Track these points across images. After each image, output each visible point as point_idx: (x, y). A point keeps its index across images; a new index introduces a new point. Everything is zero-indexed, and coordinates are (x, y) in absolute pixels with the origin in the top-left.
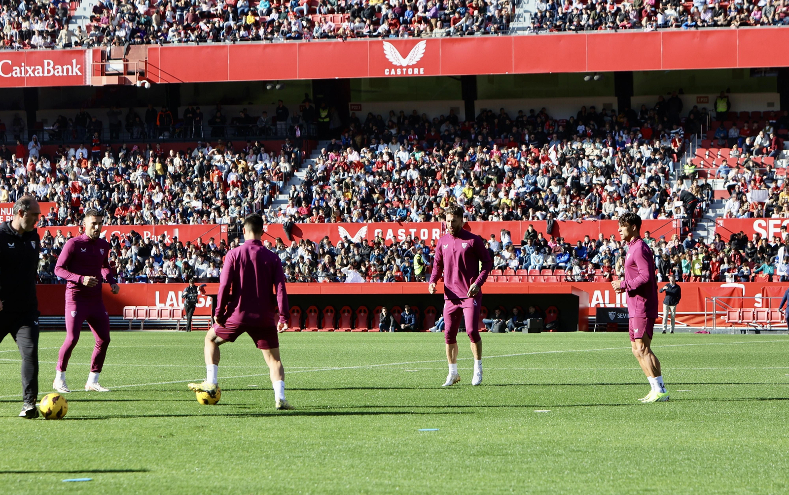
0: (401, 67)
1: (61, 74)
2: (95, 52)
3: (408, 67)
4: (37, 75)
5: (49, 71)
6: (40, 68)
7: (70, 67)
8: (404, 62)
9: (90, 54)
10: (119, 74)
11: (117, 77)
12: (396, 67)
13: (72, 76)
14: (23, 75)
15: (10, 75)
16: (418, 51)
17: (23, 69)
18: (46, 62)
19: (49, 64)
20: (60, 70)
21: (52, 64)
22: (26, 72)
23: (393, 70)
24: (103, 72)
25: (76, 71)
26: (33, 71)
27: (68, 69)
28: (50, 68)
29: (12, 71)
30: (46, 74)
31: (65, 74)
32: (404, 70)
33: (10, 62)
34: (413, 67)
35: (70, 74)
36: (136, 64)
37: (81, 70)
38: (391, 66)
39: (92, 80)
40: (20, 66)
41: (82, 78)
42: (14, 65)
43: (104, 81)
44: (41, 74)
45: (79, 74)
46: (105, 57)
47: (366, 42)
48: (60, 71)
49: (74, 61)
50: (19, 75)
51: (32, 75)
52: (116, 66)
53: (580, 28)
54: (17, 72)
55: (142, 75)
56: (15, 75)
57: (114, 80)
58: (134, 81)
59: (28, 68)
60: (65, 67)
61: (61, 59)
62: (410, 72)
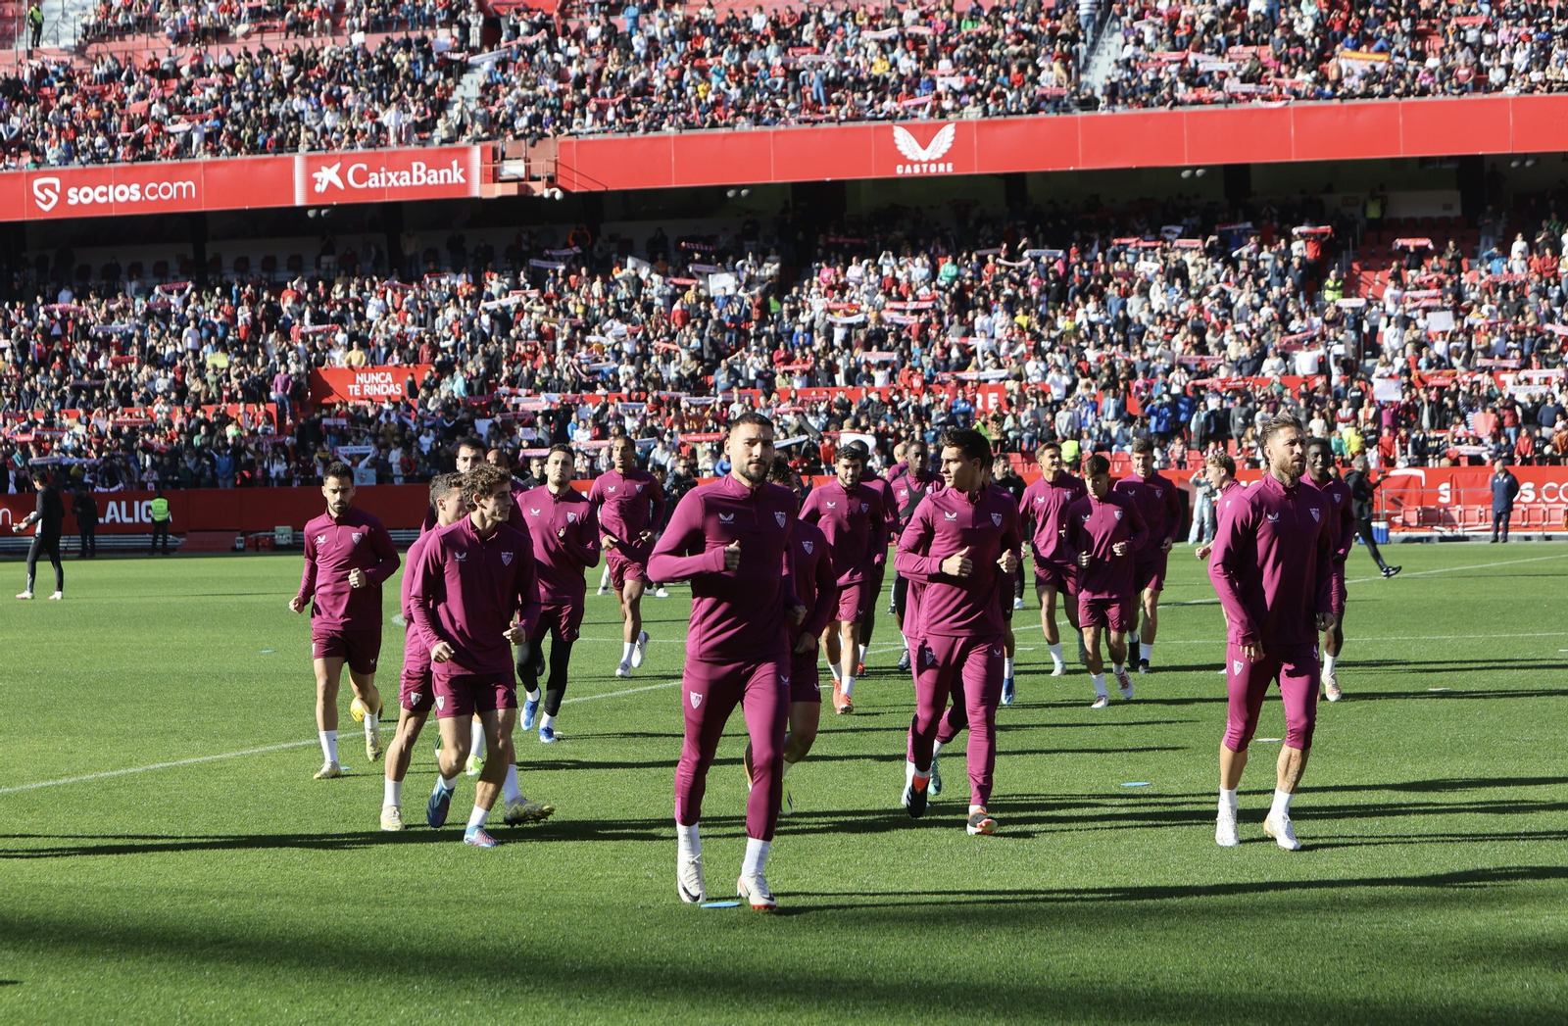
0: (920, 162)
1: (436, 181)
2: (483, 150)
3: (929, 162)
4: (402, 184)
5: (419, 179)
6: (407, 174)
7: (448, 171)
8: (924, 155)
9: (476, 152)
10: (518, 180)
11: (515, 185)
12: (912, 163)
13: (453, 185)
14: (383, 184)
15: (364, 185)
16: (945, 139)
17: (383, 176)
18: (415, 165)
19: (419, 168)
20: (435, 176)
21: (423, 167)
22: (388, 180)
23: (908, 168)
24: (495, 177)
25: (456, 176)
26: (398, 179)
27: (446, 175)
28: (422, 173)
29: (368, 179)
30: (415, 182)
31: (442, 181)
32: (925, 166)
33: (365, 167)
34: (937, 162)
35: (449, 181)
36: (543, 167)
37: (465, 175)
38: (905, 161)
39: (478, 190)
40: (379, 172)
41: (466, 186)
42: (370, 170)
43: (498, 191)
44: (408, 183)
45: (462, 180)
46: (499, 156)
47: (868, 128)
48: (434, 178)
49: (455, 163)
50: (377, 185)
51: (396, 184)
52: (514, 168)
53: (1176, 103)
54: (375, 181)
55: (551, 182)
56: (371, 185)
57: (512, 190)
58: (540, 190)
59: (390, 174)
60: (442, 172)
61: (436, 162)
62: (933, 169)
